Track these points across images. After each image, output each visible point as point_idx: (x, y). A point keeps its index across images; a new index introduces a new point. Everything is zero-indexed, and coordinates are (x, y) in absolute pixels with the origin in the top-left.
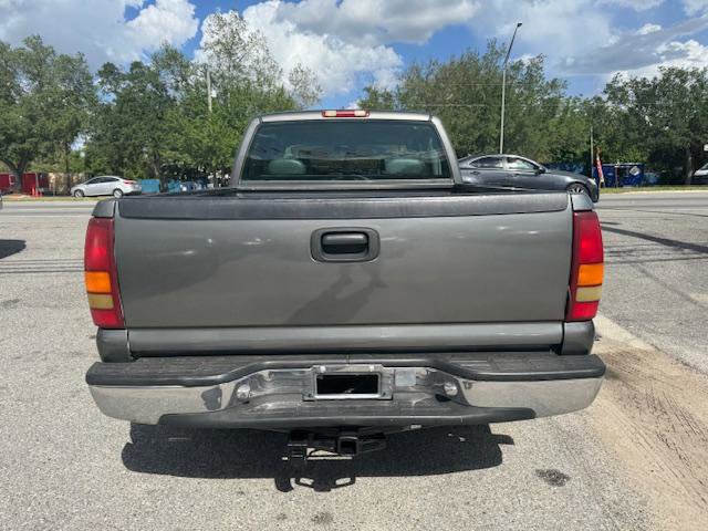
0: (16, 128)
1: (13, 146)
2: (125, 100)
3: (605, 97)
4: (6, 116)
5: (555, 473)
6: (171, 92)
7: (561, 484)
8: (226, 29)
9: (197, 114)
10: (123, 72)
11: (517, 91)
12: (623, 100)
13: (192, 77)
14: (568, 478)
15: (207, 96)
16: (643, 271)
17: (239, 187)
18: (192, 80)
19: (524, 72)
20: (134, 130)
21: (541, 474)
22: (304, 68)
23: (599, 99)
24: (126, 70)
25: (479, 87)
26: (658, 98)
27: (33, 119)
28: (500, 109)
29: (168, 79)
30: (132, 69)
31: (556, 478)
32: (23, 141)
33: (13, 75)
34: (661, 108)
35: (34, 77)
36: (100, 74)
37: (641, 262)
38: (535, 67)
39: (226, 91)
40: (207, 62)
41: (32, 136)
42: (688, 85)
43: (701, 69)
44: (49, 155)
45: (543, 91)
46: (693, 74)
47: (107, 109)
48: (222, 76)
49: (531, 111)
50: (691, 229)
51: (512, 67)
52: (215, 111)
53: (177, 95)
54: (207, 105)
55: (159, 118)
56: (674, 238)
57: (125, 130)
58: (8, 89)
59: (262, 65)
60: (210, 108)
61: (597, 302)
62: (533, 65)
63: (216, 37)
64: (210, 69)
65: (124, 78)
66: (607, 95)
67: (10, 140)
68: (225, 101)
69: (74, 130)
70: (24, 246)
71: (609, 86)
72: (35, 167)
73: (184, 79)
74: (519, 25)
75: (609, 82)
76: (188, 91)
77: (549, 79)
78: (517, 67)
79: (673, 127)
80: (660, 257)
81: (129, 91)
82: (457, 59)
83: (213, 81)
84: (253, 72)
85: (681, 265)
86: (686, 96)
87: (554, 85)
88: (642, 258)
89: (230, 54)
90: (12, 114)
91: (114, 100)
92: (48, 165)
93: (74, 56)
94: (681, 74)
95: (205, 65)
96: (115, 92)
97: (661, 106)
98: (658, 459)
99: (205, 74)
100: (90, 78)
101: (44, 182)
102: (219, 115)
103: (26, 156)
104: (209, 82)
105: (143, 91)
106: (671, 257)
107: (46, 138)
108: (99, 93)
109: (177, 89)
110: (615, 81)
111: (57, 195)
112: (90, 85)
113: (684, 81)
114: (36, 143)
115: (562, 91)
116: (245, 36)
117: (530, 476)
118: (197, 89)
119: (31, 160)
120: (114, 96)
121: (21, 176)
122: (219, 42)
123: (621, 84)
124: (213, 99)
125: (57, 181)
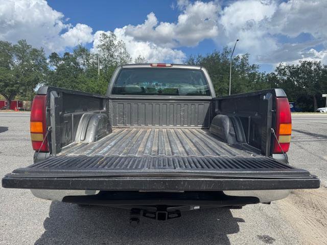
0: (10, 80)
1: (8, 88)
2: (60, 69)
3: (276, 73)
4: (6, 74)
5: (267, 237)
6: (81, 66)
7: (271, 243)
8: (108, 39)
9: (93, 76)
10: (60, 57)
11: (236, 69)
12: (284, 74)
13: (91, 60)
14: (274, 240)
15: (97, 68)
16: (300, 146)
17: (111, 97)
18: (91, 61)
19: (240, 61)
20: (64, 82)
21: (260, 237)
22: (142, 57)
23: (274, 74)
24: (62, 56)
25: (220, 67)
26: (300, 74)
27: (18, 76)
28: (229, 77)
29: (80, 61)
30: (64, 56)
31: (268, 239)
32: (13, 86)
33: (10, 57)
34: (301, 78)
35: (20, 58)
36: (50, 57)
37: (299, 142)
38: (245, 59)
39: (106, 66)
40: (98, 53)
41: (17, 83)
42: (313, 68)
43: (318, 62)
44: (24, 93)
45: (248, 70)
46: (315, 64)
47: (52, 73)
48: (105, 60)
49: (243, 78)
50: (320, 129)
51: (235, 59)
52: (101, 75)
53: (84, 68)
54: (98, 72)
55: (75, 78)
56: (313, 132)
57: (59, 82)
58: (8, 63)
59: (123, 56)
60: (99, 73)
61: (289, 143)
62: (244, 58)
63: (103, 43)
64: (99, 57)
65: (60, 59)
66: (277, 72)
67: (6, 85)
68: (106, 70)
69: (36, 82)
70: (7, 130)
71: (278, 68)
72: (17, 98)
73: (87, 61)
74: (238, 40)
75: (278, 66)
76: (89, 66)
77: (251, 64)
78: (236, 59)
79: (307, 86)
80: (307, 140)
81: (62, 65)
82: (210, 55)
83: (100, 62)
84: (119, 58)
85: (318, 144)
86: (312, 73)
87: (253, 67)
88: (299, 140)
89: (109, 50)
90: (9, 74)
91: (55, 69)
92: (23, 97)
93: (39, 49)
94: (310, 64)
95: (97, 55)
96: (56, 65)
97: (301, 77)
98: (319, 231)
99: (97, 59)
100: (45, 59)
101: (21, 105)
102: (103, 77)
103: (13, 93)
104: (99, 62)
105: (69, 65)
106: (312, 140)
107: (23, 85)
108: (49, 66)
109: (84, 65)
110: (280, 66)
111: (26, 110)
112: (45, 62)
113: (311, 67)
114: (19, 87)
115: (257, 70)
116: (116, 43)
117: (255, 238)
118: (93, 65)
119: (15, 95)
120: (55, 67)
121: (10, 102)
122: (104, 45)
123: (283, 67)
124: (100, 70)
125: (27, 105)
